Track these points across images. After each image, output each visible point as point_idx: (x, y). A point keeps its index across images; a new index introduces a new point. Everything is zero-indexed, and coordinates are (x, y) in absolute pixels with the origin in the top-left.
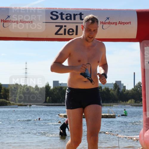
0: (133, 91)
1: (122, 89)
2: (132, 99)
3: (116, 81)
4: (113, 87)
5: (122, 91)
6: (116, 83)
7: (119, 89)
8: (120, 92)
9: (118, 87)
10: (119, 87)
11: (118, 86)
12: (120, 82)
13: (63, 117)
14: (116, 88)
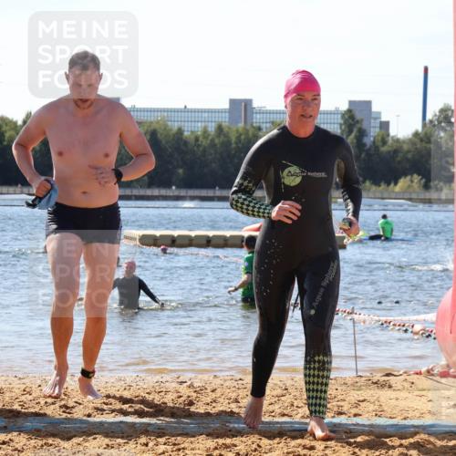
0: (417, 141)
1: (374, 132)
2: (412, 175)
3: (351, 103)
4: (341, 125)
5: (374, 142)
6: (349, 111)
7: (362, 133)
8: (365, 145)
9: (358, 126)
10: (365, 126)
11: (358, 122)
12: (368, 104)
13: (138, 243)
14: (350, 132)
